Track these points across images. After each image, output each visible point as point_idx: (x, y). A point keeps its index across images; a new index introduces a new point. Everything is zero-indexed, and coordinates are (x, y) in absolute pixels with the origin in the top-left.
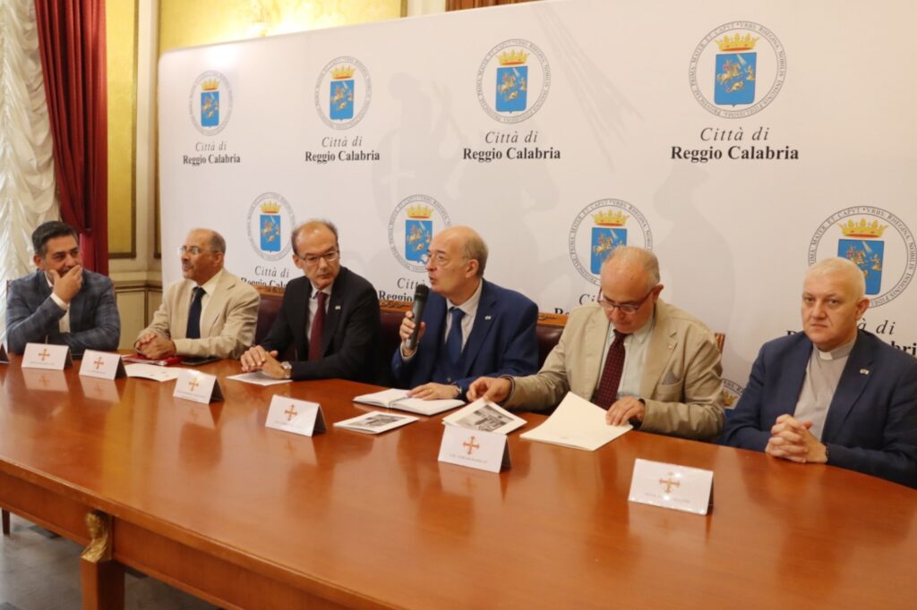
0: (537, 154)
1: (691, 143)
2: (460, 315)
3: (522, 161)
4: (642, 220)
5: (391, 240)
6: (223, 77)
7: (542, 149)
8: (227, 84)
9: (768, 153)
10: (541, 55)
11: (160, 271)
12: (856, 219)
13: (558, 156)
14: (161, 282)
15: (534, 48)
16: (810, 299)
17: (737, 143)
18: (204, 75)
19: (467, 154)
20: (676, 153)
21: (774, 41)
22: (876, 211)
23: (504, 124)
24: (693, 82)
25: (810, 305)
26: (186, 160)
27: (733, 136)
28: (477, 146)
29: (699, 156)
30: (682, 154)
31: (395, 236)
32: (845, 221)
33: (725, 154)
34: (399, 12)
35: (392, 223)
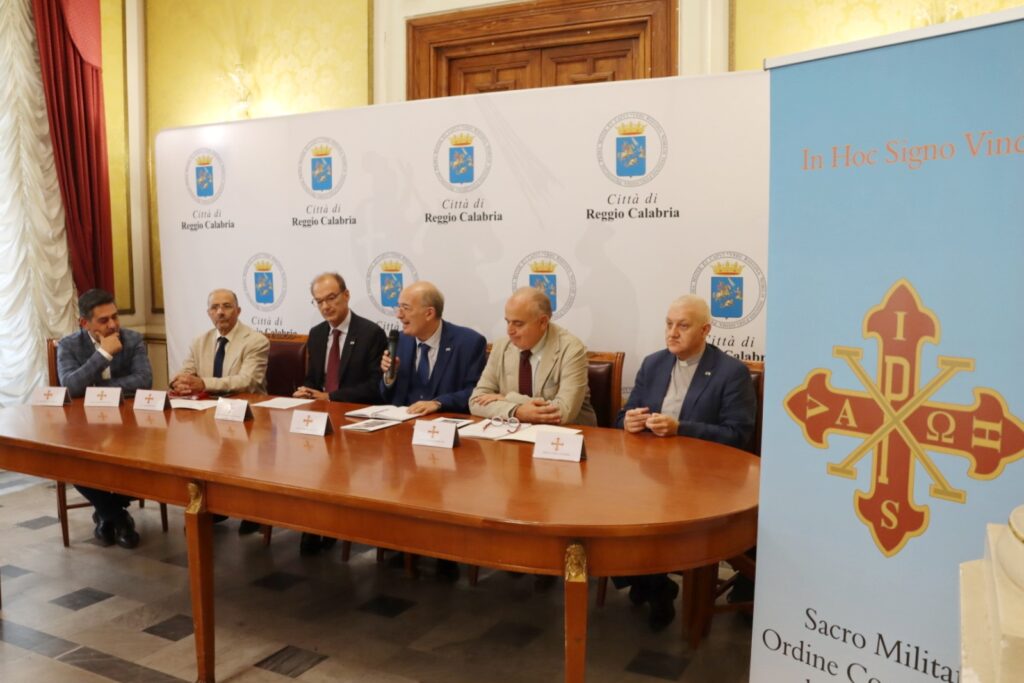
0: (484, 217)
1: (601, 207)
2: (426, 349)
3: (472, 223)
4: (568, 268)
5: (369, 290)
6: (216, 154)
7: (488, 213)
8: (219, 158)
9: (658, 213)
10: (483, 138)
11: (163, 324)
12: (722, 261)
13: (500, 218)
14: (165, 335)
15: (478, 132)
16: (670, 323)
17: (635, 206)
18: (198, 152)
19: (428, 218)
20: (590, 214)
21: (658, 127)
23: (458, 192)
24: (600, 159)
25: (670, 328)
26: (184, 226)
27: (631, 200)
28: (436, 211)
29: (607, 217)
30: (594, 215)
31: (372, 286)
32: (715, 263)
33: (626, 215)
34: (366, 99)
35: (369, 275)
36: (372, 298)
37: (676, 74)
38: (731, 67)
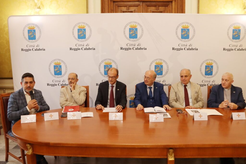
0: (141, 49)
1: (176, 47)
3: (137, 50)
4: (166, 63)
5: (100, 70)
6: (36, 25)
7: (142, 48)
8: (38, 27)
9: (192, 49)
10: (141, 26)
11: (13, 83)
12: (208, 62)
13: (146, 49)
14: (13, 87)
15: (139, 24)
18: (29, 24)
19: (121, 48)
20: (173, 49)
22: (212, 60)
23: (132, 41)
26: (22, 50)
28: (124, 47)
30: (174, 49)
31: (101, 69)
32: (206, 62)
35: (100, 66)
36: (101, 73)
37: (184, 13)
38: (198, 12)
